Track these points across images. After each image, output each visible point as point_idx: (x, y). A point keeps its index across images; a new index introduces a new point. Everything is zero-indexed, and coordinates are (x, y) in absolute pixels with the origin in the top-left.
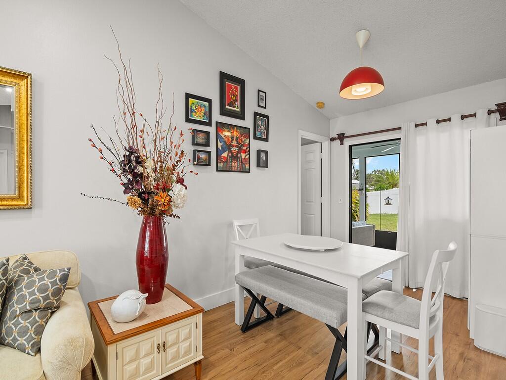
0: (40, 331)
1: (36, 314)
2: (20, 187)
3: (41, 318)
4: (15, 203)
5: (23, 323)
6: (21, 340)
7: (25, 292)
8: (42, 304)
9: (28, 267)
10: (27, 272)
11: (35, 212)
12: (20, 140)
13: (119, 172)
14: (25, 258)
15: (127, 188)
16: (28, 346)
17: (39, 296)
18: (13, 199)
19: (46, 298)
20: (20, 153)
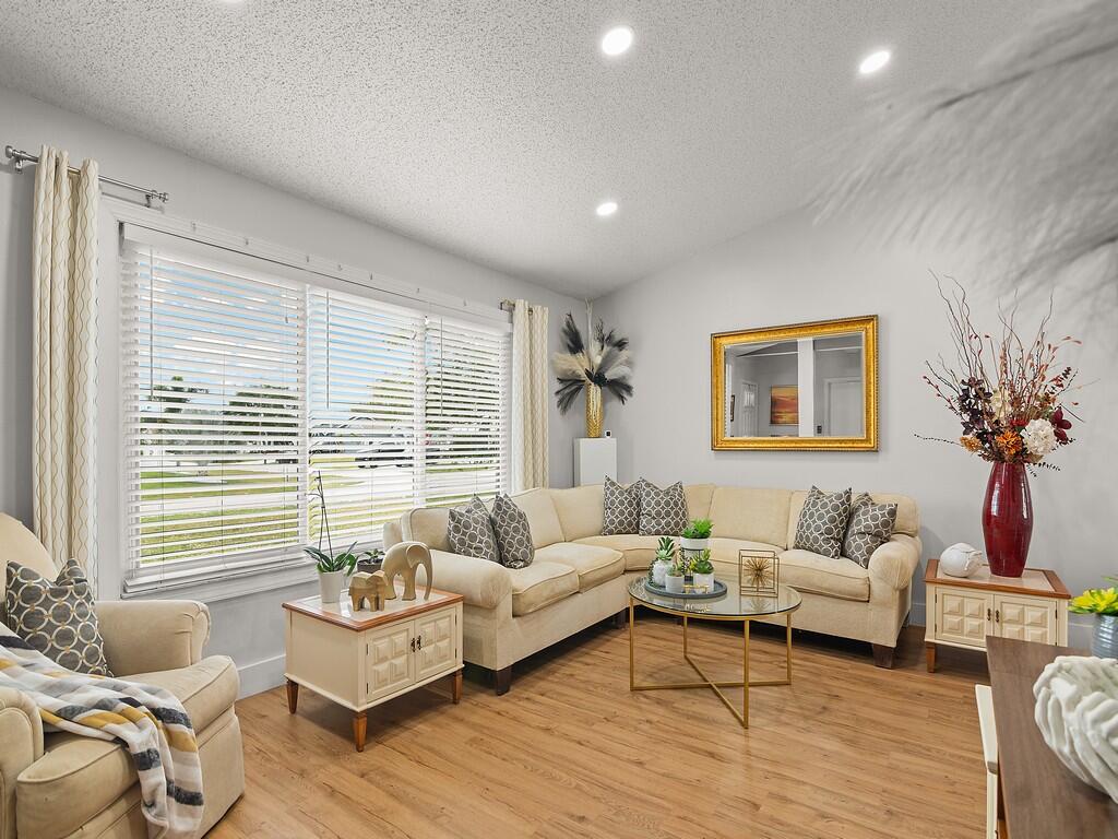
0: (870, 551)
1: (868, 538)
2: (868, 430)
3: (873, 542)
4: (863, 445)
5: (859, 541)
6: (857, 554)
7: (861, 517)
8: (874, 531)
9: (867, 500)
10: (865, 504)
11: (882, 455)
12: (868, 383)
13: (957, 409)
14: (866, 495)
15: (968, 429)
16: (861, 560)
17: (871, 523)
18: (862, 441)
19: (877, 526)
20: (868, 395)
